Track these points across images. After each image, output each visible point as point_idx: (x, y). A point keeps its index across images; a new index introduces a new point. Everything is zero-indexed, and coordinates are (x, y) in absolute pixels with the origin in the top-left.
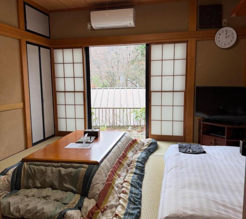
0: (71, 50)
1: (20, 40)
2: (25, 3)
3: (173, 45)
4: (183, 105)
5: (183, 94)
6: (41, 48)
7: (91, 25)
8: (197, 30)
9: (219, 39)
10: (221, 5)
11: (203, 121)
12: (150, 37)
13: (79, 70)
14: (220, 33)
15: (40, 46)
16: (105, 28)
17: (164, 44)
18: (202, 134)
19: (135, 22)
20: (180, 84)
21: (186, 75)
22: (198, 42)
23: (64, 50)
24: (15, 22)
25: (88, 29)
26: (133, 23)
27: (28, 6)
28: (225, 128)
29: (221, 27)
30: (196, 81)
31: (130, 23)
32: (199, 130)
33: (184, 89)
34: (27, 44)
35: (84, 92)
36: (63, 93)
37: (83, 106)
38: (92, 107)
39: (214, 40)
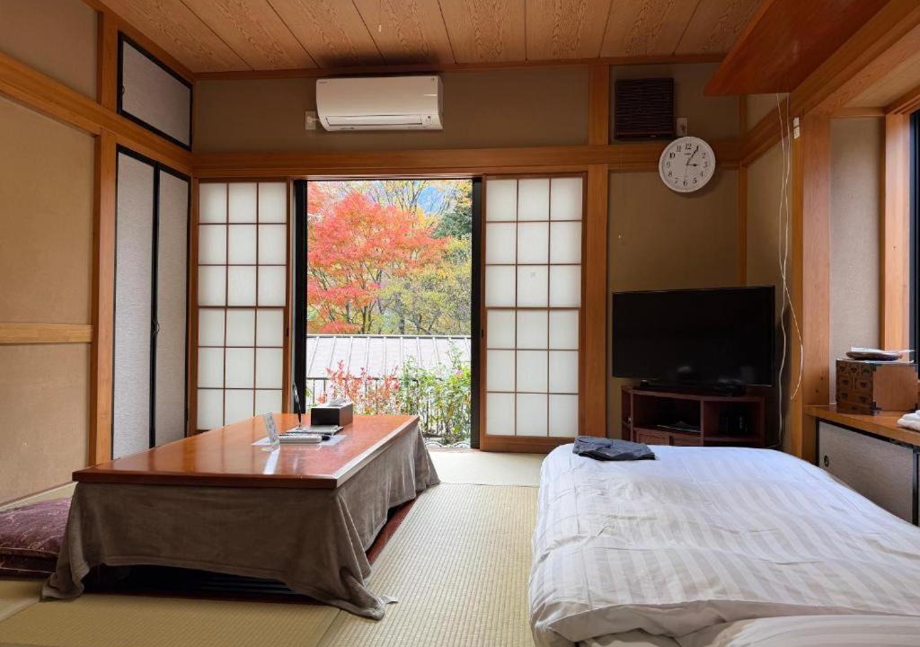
0: (252, 186)
1: (96, 137)
2: (122, 37)
3: (546, 181)
4: (577, 347)
5: (575, 315)
6: (162, 174)
7: (318, 117)
8: (610, 143)
9: (670, 169)
10: (671, 81)
11: (635, 388)
12: (485, 159)
13: (275, 244)
14: (671, 151)
15: (158, 167)
16: (356, 128)
17: (522, 178)
18: (635, 426)
19: (443, 115)
20: (566, 287)
21: (584, 264)
22: (613, 175)
23: (231, 185)
24: (86, 80)
25: (307, 128)
26: (437, 117)
27: (132, 48)
28: (699, 402)
29: (672, 137)
30: (611, 279)
31: (429, 117)
32: (625, 418)
33: (577, 301)
34: (120, 154)
35: (286, 309)
36: (222, 313)
37: (281, 351)
38: (309, 374)
39: (657, 170)
